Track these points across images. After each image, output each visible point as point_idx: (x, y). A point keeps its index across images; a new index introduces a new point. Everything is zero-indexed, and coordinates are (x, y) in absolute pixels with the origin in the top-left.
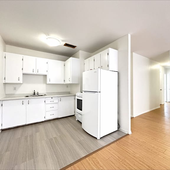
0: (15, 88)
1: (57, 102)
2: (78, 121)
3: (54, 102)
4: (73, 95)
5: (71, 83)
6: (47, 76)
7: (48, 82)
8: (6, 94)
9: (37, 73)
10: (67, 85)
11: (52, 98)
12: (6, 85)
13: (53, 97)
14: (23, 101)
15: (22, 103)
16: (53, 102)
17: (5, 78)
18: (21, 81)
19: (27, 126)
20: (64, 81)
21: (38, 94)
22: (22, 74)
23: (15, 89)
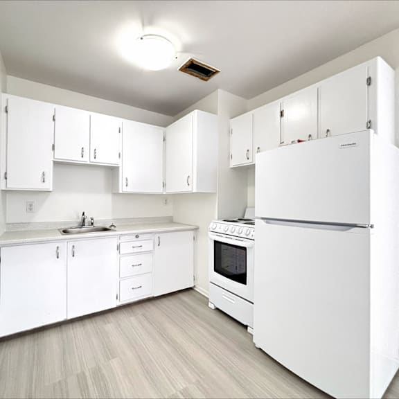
0: (31, 205)
1: (151, 249)
2: (217, 309)
3: (143, 249)
4: (189, 227)
5: (194, 191)
6: (120, 169)
7: (123, 189)
8: (8, 222)
9: (93, 159)
10: (166, 199)
11: (137, 237)
12: (8, 196)
13: (141, 234)
14: (58, 248)
15: (55, 253)
16: (139, 250)
17: (6, 174)
18: (48, 185)
19: (70, 326)
20: (164, 185)
21: (92, 224)
22: (52, 163)
23: (30, 208)
